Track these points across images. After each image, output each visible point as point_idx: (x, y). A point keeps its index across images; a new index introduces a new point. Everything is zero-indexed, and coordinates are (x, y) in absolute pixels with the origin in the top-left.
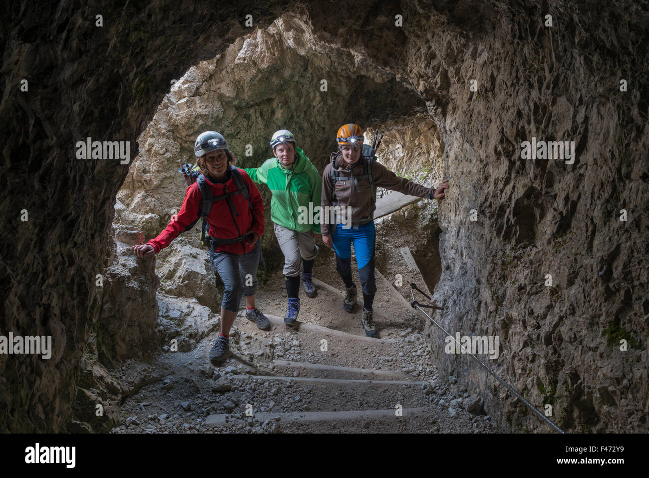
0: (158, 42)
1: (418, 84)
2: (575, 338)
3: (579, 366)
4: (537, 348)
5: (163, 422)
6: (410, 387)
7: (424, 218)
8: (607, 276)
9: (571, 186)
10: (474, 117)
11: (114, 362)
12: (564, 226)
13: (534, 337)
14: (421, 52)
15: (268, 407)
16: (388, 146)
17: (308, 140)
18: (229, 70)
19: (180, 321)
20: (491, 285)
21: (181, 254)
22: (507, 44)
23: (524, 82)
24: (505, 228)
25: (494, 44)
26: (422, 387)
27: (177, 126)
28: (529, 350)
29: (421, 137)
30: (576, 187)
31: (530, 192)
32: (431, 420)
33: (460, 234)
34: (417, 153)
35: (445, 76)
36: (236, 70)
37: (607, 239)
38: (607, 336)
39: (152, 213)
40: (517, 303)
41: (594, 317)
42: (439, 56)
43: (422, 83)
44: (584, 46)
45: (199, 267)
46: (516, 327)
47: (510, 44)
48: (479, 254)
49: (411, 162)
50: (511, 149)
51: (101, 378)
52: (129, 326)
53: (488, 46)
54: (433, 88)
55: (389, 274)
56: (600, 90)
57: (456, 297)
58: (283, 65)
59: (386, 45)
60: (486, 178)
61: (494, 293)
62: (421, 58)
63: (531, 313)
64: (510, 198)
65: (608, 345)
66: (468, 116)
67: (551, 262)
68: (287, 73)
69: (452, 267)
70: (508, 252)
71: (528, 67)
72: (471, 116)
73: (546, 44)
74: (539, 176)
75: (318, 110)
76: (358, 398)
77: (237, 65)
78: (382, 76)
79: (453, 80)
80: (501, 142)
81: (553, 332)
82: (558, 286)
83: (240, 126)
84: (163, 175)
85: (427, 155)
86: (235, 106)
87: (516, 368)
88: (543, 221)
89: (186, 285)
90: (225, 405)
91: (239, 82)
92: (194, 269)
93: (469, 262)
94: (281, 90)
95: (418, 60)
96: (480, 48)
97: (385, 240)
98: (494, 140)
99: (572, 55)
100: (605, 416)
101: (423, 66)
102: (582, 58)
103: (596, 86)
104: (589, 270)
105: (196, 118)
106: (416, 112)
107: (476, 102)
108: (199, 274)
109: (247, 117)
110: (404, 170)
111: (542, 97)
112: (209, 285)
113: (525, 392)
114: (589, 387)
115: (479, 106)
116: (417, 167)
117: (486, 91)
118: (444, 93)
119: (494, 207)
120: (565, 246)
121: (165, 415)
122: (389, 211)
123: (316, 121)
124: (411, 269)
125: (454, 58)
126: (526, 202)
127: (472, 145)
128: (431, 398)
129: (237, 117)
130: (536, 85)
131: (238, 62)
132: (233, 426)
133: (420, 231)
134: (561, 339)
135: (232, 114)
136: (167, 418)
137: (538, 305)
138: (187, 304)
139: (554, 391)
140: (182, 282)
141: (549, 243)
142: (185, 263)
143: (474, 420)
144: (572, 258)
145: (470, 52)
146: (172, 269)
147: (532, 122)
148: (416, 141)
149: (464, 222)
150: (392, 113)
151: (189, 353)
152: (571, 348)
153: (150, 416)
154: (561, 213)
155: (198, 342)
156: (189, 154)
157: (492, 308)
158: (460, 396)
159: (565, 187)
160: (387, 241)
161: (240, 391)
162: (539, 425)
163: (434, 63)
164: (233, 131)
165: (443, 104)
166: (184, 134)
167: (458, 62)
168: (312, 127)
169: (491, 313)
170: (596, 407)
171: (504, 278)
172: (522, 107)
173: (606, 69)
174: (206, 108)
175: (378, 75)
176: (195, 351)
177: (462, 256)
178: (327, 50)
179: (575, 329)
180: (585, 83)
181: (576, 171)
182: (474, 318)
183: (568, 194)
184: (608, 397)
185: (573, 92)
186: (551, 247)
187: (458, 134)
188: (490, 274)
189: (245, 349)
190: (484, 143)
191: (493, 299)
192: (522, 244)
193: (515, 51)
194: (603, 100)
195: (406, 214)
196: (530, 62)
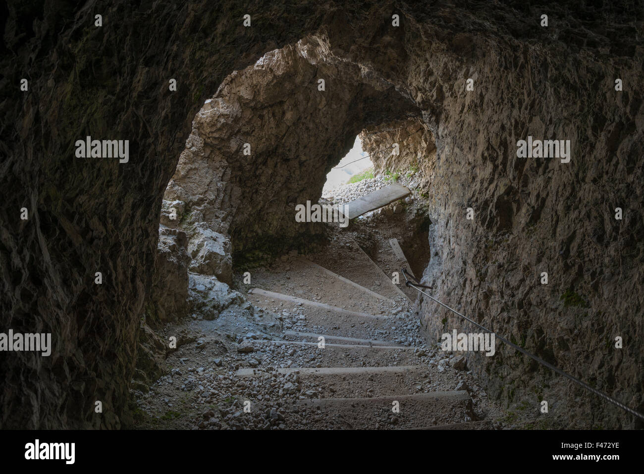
0: (214, 58)
1: (417, 96)
2: (541, 302)
3: (543, 324)
4: (512, 312)
5: (201, 373)
6: (405, 351)
7: (411, 213)
8: (566, 255)
9: (542, 186)
10: (465, 127)
11: (157, 324)
12: (535, 217)
13: (510, 303)
14: (420, 69)
15: (287, 364)
16: (378, 146)
17: (312, 139)
18: (249, 76)
19: (205, 294)
20: (475, 265)
21: (203, 237)
22: (494, 71)
23: (508, 102)
24: (488, 219)
25: (484, 68)
26: (415, 351)
27: (202, 123)
28: (505, 314)
29: (410, 138)
30: (546, 187)
31: (509, 191)
32: (423, 375)
33: (449, 225)
34: (405, 153)
35: (440, 90)
36: (254, 75)
37: (567, 227)
38: (564, 299)
39: (179, 200)
40: (497, 278)
41: (555, 286)
42: (436, 73)
43: (420, 95)
44: (554, 80)
45: (219, 249)
46: (495, 298)
47: (497, 71)
48: (466, 241)
49: (399, 161)
50: (495, 155)
51: (151, 336)
52: (168, 295)
53: (478, 70)
54: (429, 100)
55: (379, 262)
56: (565, 114)
57: (444, 278)
58: (296, 73)
59: (389, 60)
60: (474, 178)
61: (478, 271)
62: (420, 73)
63: (508, 285)
64: (493, 195)
65: (565, 306)
66: (460, 126)
67: (524, 245)
68: (298, 80)
69: (440, 254)
70: (490, 238)
71: (511, 91)
72: (462, 125)
73: (526, 75)
74: (517, 178)
75: (323, 113)
76: (361, 359)
77: (256, 71)
78: (382, 86)
79: (447, 94)
80: (488, 149)
81: (524, 299)
82: (529, 264)
83: (255, 125)
84: (189, 166)
85: (414, 155)
86: (251, 107)
87: (494, 329)
88: (519, 214)
89: (207, 264)
90: (251, 362)
91: (256, 86)
92: (215, 250)
93: (457, 248)
94: (292, 93)
95: (418, 75)
96: (472, 70)
97: (375, 232)
98: (481, 148)
99: (545, 86)
100: (561, 360)
101: (422, 81)
102: (553, 89)
103: (562, 111)
104: (553, 250)
105: (219, 117)
106: (407, 117)
107: (467, 115)
108: (219, 254)
109: (261, 117)
110: (393, 168)
111: (521, 116)
112: (227, 264)
113: (502, 347)
114: (550, 339)
115: (470, 119)
116: (405, 166)
117: (476, 106)
118: (439, 104)
119: (479, 201)
120: (535, 233)
121: (202, 369)
122: (379, 205)
123: (321, 123)
124: (398, 258)
125: (449, 77)
126: (506, 198)
127: (462, 150)
128: (422, 360)
129: (253, 117)
130: (517, 105)
131: (257, 68)
132: (261, 377)
133: (407, 225)
134: (530, 304)
135: (248, 114)
136: (204, 371)
137: (513, 279)
138: (209, 280)
139: (524, 344)
140: (204, 261)
141: (523, 230)
142: (207, 245)
143: (458, 374)
144: (540, 242)
145: (463, 73)
146: (195, 250)
147: (513, 135)
148: (404, 142)
149: (452, 215)
150: (387, 117)
151: (214, 322)
152: (538, 310)
153: (190, 369)
154: (533, 207)
155: (220, 313)
156: (211, 149)
157: (476, 283)
158: (447, 357)
159: (537, 187)
160: (377, 232)
161: (262, 352)
162: (511, 372)
163: (432, 79)
164: (249, 129)
165: (437, 114)
166: (208, 131)
167: (452, 79)
168: (317, 128)
169: (475, 287)
170: (555, 353)
171: (486, 259)
172: (505, 122)
173: (569, 99)
174: (227, 108)
175: (378, 84)
176: (218, 320)
177: (450, 244)
178: (337, 61)
179: (541, 296)
180: (554, 108)
181: (546, 175)
182: (460, 293)
183: (539, 192)
184: (564, 344)
185: (545, 114)
186: (524, 234)
187: (449, 140)
188: (475, 256)
189: (259, 321)
190: (473, 149)
191: (477, 276)
192: (502, 232)
193: (501, 77)
194: (567, 122)
195: (395, 208)
196: (513, 87)
